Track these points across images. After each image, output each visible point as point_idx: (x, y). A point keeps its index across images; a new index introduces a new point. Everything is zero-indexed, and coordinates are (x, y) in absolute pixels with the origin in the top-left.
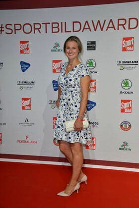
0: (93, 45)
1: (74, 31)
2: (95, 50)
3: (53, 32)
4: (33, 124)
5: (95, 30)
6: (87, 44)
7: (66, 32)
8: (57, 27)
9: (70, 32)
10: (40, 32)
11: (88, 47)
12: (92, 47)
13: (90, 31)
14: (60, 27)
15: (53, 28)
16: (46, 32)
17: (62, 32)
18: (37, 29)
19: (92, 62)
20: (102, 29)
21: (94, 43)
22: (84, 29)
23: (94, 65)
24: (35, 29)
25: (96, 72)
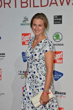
0: (60, 19)
1: (41, 6)
2: (61, 23)
3: (22, 7)
4: (3, 94)
5: (62, 4)
6: (54, 18)
7: (34, 6)
8: (26, 2)
9: (38, 6)
10: (10, 7)
11: (55, 21)
12: (58, 21)
13: (57, 5)
14: (28, 2)
15: (22, 3)
16: (16, 7)
17: (30, 7)
18: (6, 4)
19: (58, 35)
20: (68, 4)
21: (60, 17)
22: (51, 3)
23: (61, 38)
24: (5, 4)
25: (63, 45)
